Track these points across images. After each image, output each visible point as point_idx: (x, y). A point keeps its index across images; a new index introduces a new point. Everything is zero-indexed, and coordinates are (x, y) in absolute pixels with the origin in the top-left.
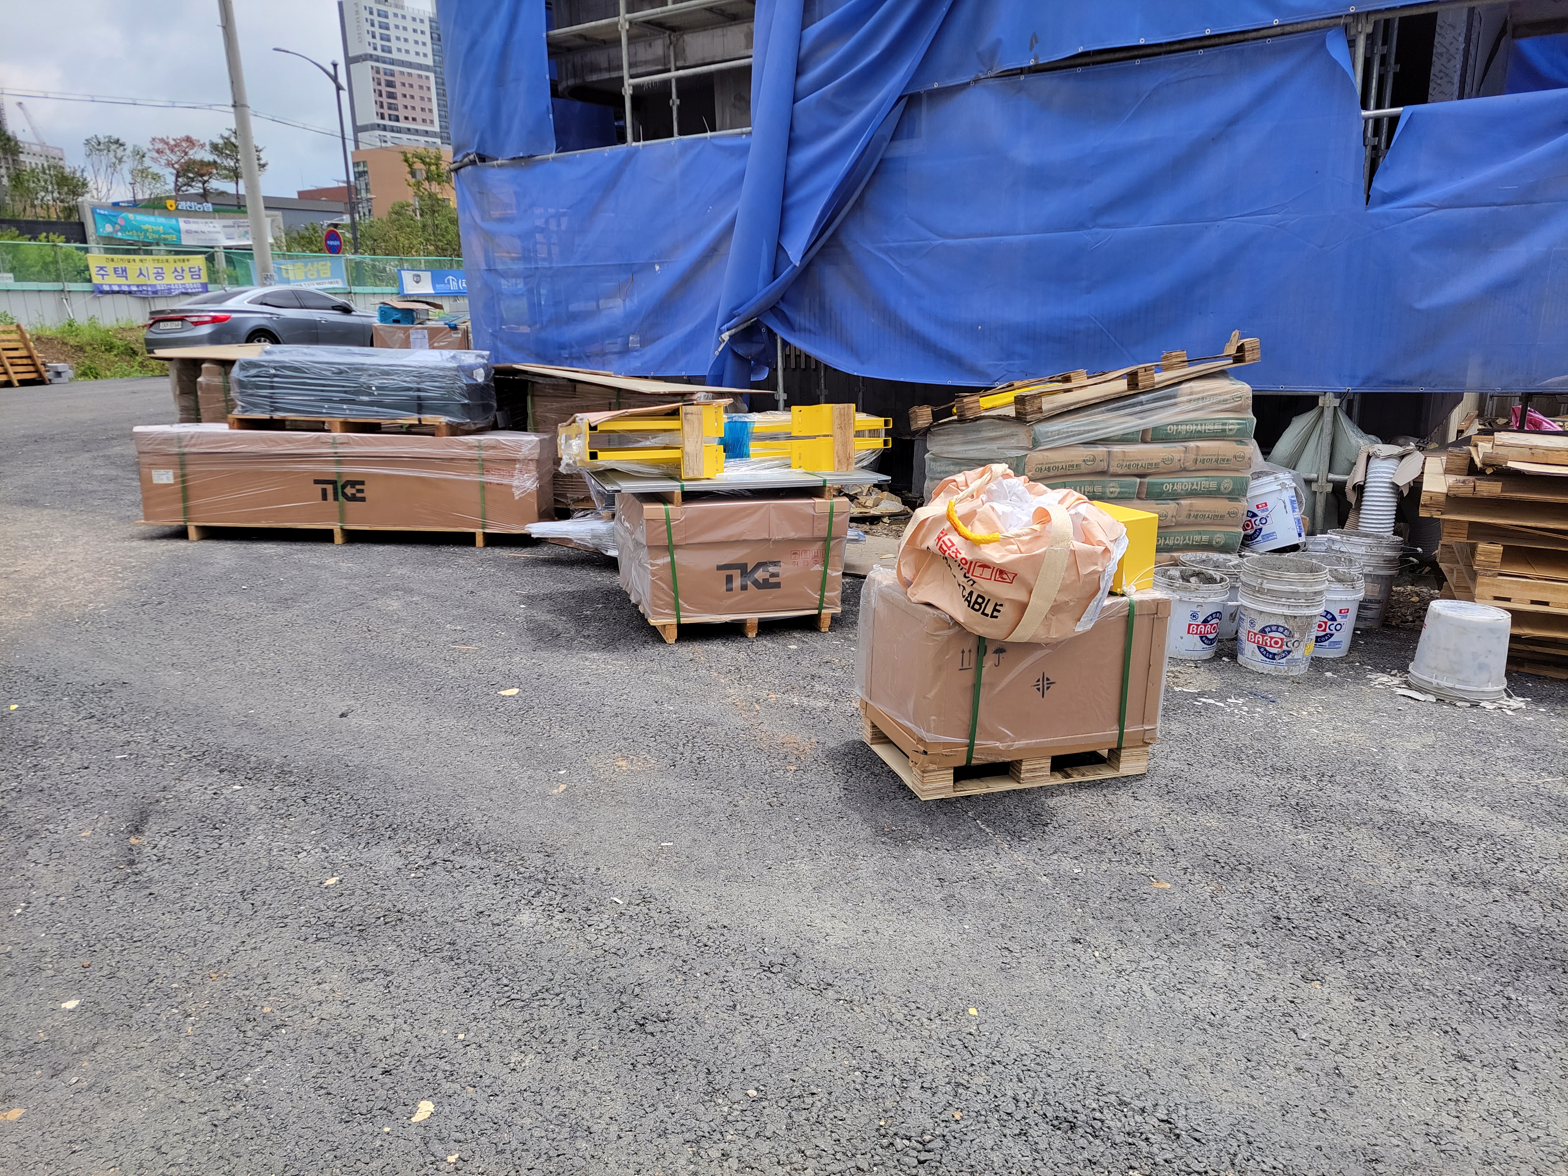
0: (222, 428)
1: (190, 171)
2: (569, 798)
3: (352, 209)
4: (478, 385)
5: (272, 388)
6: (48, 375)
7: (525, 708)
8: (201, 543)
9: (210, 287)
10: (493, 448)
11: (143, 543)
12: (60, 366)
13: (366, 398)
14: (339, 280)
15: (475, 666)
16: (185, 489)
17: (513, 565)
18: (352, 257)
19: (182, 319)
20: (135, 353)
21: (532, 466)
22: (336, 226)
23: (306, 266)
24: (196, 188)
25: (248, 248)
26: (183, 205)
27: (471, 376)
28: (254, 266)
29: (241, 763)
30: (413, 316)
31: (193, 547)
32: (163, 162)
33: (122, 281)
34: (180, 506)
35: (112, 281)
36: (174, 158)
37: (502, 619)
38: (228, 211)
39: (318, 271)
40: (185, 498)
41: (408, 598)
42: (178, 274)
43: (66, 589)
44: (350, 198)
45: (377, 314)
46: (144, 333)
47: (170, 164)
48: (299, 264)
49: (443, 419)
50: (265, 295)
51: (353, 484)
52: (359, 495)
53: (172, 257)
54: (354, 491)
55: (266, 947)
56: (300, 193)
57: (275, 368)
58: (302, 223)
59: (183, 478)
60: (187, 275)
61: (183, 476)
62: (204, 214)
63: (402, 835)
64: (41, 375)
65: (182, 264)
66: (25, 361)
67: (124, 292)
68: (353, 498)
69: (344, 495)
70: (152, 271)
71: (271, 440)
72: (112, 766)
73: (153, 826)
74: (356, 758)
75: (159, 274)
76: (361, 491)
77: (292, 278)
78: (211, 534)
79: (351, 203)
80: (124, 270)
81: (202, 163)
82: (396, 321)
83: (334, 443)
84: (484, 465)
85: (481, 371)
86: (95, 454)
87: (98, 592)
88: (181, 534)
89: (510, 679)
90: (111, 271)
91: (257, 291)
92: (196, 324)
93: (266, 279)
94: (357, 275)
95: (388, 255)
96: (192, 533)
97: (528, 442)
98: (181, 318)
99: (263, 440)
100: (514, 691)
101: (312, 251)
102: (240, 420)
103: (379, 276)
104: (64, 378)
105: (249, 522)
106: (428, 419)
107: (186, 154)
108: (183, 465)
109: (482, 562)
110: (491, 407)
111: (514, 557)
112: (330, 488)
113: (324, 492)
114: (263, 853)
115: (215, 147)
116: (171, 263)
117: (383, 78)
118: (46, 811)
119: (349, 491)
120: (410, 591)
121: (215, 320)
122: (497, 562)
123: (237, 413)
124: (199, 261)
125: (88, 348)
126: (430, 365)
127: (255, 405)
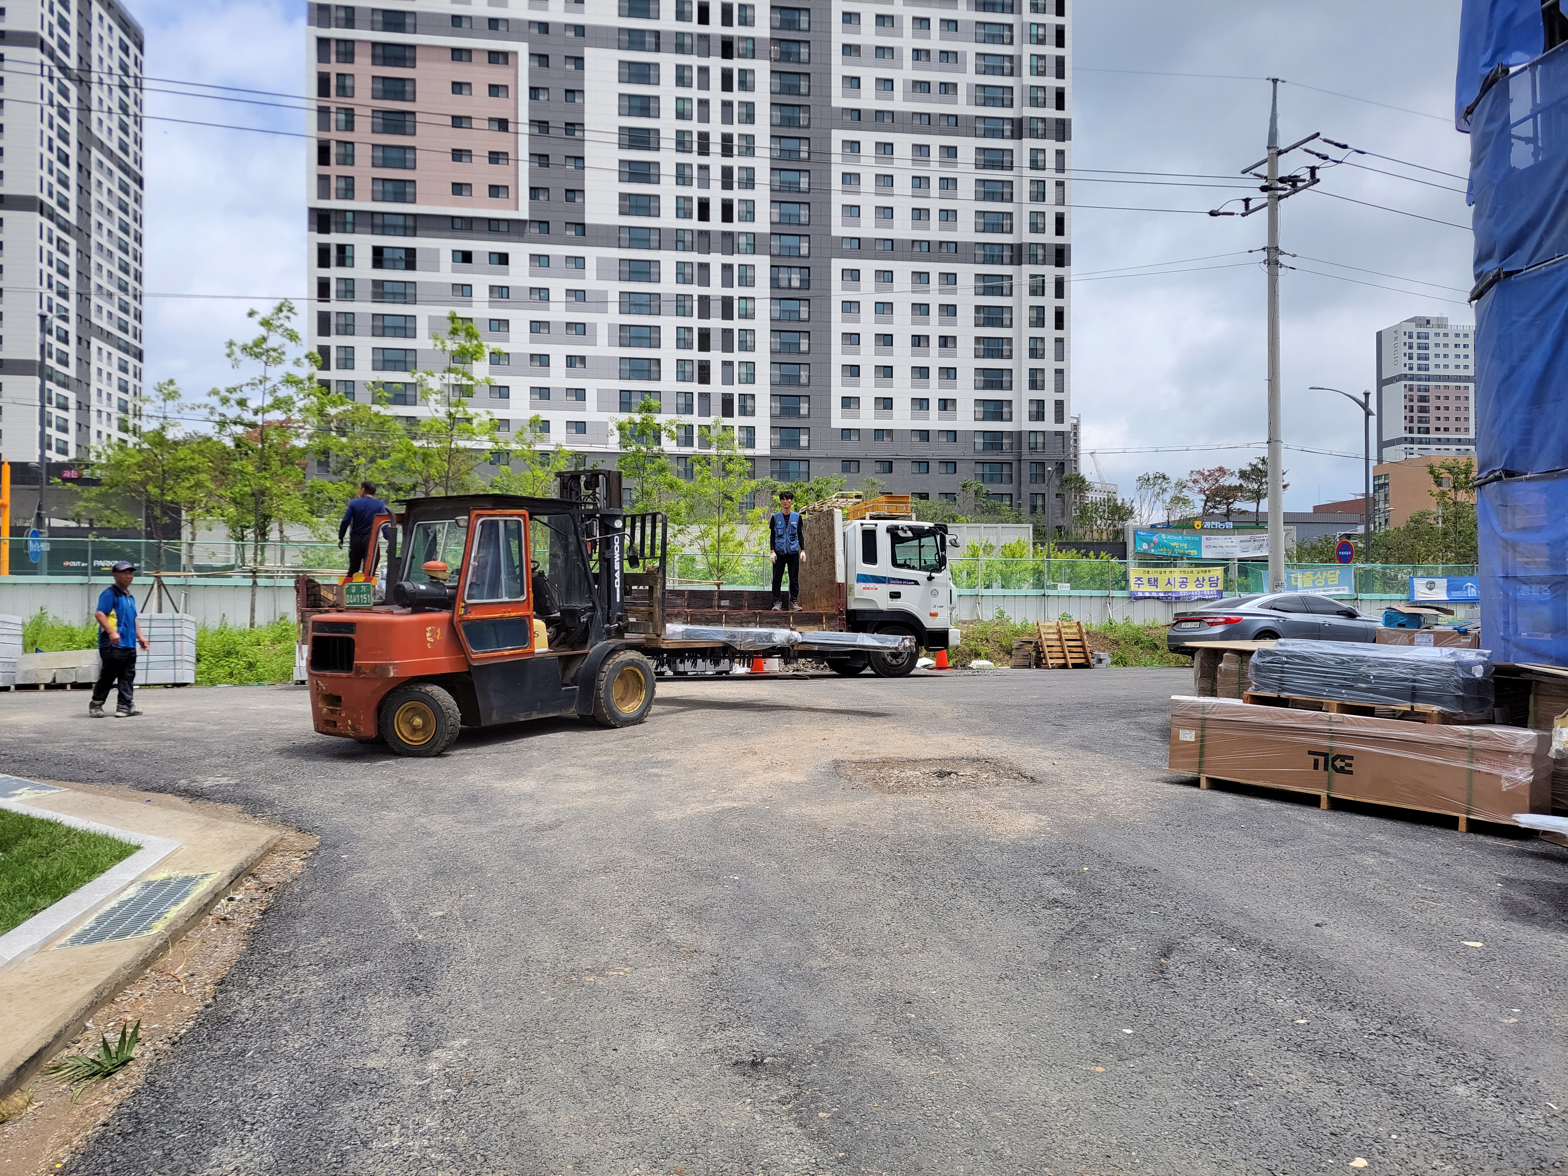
0: (1239, 702)
1: (1218, 496)
2: (1519, 1029)
3: (1368, 520)
4: (1476, 679)
5: (1283, 672)
6: (1092, 661)
7: (1487, 958)
8: (1209, 791)
9: (1225, 594)
10: (1485, 738)
11: (1166, 785)
12: (1103, 655)
13: (1364, 686)
14: (1346, 588)
15: (1441, 918)
16: (1202, 747)
17: (1495, 851)
18: (1362, 566)
19: (1200, 620)
20: (1156, 647)
21: (1527, 760)
22: (1349, 536)
23: (1314, 575)
24: (1223, 509)
25: (1264, 560)
26: (1208, 524)
27: (1469, 671)
28: (1267, 576)
29: (1236, 936)
30: (1419, 621)
31: (1202, 793)
32: (1197, 490)
33: (1153, 589)
34: (1197, 759)
35: (1146, 589)
36: (1206, 486)
37: (1476, 891)
38: (1247, 528)
39: (1326, 580)
40: (1202, 755)
41: (1383, 858)
42: (1199, 582)
43: (1114, 806)
44: (1367, 510)
45: (1381, 619)
46: (1168, 631)
47: (1201, 491)
48: (1309, 573)
49: (1436, 708)
50: (1275, 601)
51: (1343, 758)
52: (1347, 768)
53: (1195, 570)
54: (1343, 764)
55: (1251, 1043)
56: (1315, 508)
57: (1287, 657)
58: (1315, 535)
59: (1202, 739)
60: (1207, 583)
61: (1202, 736)
62: (1224, 531)
63: (1358, 1011)
64: (1088, 661)
65: (1203, 575)
66: (1079, 650)
67: (1153, 598)
68: (1341, 770)
69: (1333, 766)
70: (1178, 580)
71: (1276, 714)
72: (1148, 916)
73: (1175, 957)
74: (1326, 954)
75: (1184, 583)
76: (1350, 765)
77: (1300, 585)
78: (1217, 785)
79: (1368, 516)
80: (1156, 580)
81: (1230, 488)
82: (1400, 625)
83: (1330, 721)
84: (1473, 754)
85: (1481, 667)
86: (1128, 720)
87: (1135, 812)
88: (1194, 783)
89: (1474, 935)
90: (1145, 581)
91: (1268, 597)
92: (1212, 624)
93: (1276, 586)
94: (1364, 582)
95: (1401, 563)
96: (1203, 782)
97: (1524, 736)
98: (1199, 618)
99: (1269, 714)
100: (1479, 944)
101: (1321, 561)
102: (1252, 696)
103: (1389, 583)
104: (1103, 665)
105: (1249, 779)
106: (1420, 707)
107: (1217, 481)
108: (1203, 728)
109: (1463, 843)
110: (1489, 702)
111: (1499, 846)
112: (1321, 759)
113: (1316, 762)
114: (1250, 992)
115: (1243, 475)
116: (1197, 573)
117: (1416, 394)
118: (1107, 930)
119: (1339, 764)
120: (1387, 854)
121: (1228, 621)
122: (1479, 847)
123: (1251, 691)
124: (1218, 572)
125: (1122, 642)
126: (1428, 659)
127: (1267, 686)
